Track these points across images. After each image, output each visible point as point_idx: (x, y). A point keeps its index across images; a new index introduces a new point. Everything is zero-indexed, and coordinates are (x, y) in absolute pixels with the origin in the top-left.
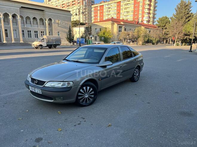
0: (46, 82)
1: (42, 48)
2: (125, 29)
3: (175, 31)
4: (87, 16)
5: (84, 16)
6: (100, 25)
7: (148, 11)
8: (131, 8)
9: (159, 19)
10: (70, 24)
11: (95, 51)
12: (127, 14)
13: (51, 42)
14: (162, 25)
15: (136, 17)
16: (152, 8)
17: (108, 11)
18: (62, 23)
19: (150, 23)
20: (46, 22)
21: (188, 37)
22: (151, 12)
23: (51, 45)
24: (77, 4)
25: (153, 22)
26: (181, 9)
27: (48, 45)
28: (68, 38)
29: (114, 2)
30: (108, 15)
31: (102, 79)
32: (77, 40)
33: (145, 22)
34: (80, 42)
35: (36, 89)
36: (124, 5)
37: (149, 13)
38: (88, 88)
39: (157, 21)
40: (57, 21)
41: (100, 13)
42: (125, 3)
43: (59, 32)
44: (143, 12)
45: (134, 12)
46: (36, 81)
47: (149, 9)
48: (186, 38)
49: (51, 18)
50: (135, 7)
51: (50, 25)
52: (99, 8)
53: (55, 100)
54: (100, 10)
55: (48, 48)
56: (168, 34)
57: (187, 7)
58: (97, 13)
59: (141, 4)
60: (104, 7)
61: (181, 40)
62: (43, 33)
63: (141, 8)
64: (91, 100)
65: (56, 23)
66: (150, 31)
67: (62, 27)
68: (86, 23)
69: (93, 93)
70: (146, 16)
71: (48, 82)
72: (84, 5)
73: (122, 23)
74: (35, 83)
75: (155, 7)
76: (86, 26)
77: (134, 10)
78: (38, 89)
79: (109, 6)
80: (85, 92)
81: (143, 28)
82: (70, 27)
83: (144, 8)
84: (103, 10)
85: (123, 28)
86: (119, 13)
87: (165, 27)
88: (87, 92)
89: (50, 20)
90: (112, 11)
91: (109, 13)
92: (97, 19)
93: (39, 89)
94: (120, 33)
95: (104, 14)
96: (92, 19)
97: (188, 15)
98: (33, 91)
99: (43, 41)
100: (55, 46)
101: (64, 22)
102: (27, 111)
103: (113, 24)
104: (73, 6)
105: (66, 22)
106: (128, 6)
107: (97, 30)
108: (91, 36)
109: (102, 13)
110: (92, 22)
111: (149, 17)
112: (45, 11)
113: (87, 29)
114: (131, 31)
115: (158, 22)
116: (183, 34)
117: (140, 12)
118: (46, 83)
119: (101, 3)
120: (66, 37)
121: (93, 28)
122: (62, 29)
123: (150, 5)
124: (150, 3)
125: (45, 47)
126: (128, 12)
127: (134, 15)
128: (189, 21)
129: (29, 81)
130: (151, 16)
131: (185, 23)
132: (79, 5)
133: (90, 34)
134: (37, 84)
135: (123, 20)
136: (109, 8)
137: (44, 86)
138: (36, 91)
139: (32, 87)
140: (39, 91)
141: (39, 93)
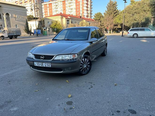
0: (54, 56)
1: (4, 39)
2: (72, 22)
3: (108, 23)
4: (38, 12)
5: (36, 12)
6: (51, 19)
7: (86, 9)
8: (74, 6)
9: (95, 14)
10: (27, 18)
12: (71, 11)
13: (12, 33)
14: (97, 19)
15: (78, 13)
16: (89, 6)
17: (56, 8)
18: (19, 17)
19: (88, 18)
20: (4, 16)
21: (117, 27)
22: (89, 9)
23: (12, 36)
24: (29, 2)
25: (91, 17)
26: (110, 7)
27: (9, 36)
28: (25, 29)
29: (60, 1)
30: (57, 11)
32: (34, 31)
33: (85, 17)
34: (37, 33)
36: (68, 4)
37: (87, 10)
38: (86, 59)
39: (94, 15)
40: (14, 16)
41: (49, 10)
42: (69, 2)
43: (16, 25)
44: (83, 9)
45: (76, 9)
47: (87, 7)
48: (115, 28)
49: (8, 13)
50: (76, 5)
51: (8, 19)
52: (48, 6)
53: (64, 71)
54: (49, 7)
55: (9, 38)
56: (102, 26)
57: (114, 6)
58: (47, 9)
59: (81, 3)
60: (53, 5)
61: (112, 29)
62: (2, 26)
63: (81, 6)
64: (88, 69)
65: (14, 17)
66: (90, 24)
67: (19, 20)
68: (39, 18)
69: (89, 63)
70: (85, 12)
71: (56, 56)
72: (35, 2)
73: (69, 17)
74: (42, 58)
75: (91, 6)
76: (40, 20)
77: (76, 7)
78: (46, 63)
79: (57, 4)
81: (84, 21)
82: (26, 20)
83: (83, 6)
84: (51, 7)
85: (70, 21)
86: (64, 10)
87: (100, 21)
88: (84, 63)
89: (7, 14)
90: (59, 8)
91: (57, 10)
92: (47, 14)
93: (48, 63)
94: (68, 25)
95: (53, 10)
96: (43, 14)
97: (115, 11)
98: (40, 66)
99: (4, 32)
100: (16, 37)
101: (20, 16)
102: (37, 84)
103: (62, 18)
104: (25, 3)
105: (22, 17)
106: (71, 5)
107: (49, 23)
108: (45, 28)
109: (51, 9)
110: (44, 17)
111: (88, 13)
112: (2, 7)
113: (41, 23)
114: (76, 24)
115: (95, 17)
116: (113, 25)
117: (81, 9)
119: (49, 2)
120: (24, 29)
121: (46, 22)
122: (20, 22)
123: (87, 4)
124: (88, 3)
125: (6, 38)
126: (72, 9)
127: (77, 11)
128: (116, 15)
129: (33, 58)
130: (89, 12)
131: (114, 17)
132: (30, 2)
133: (44, 26)
134: (44, 59)
135: (69, 15)
136: (56, 6)
137: (53, 60)
138: (44, 65)
139: (38, 63)
140: (48, 65)
141: (47, 66)
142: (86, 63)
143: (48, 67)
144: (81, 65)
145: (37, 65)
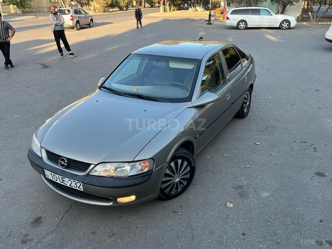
0: (91, 164)
11: (173, 65)
31: (200, 135)
35: (66, 180)
38: (180, 161)
46: (63, 160)
53: (117, 202)
64: (185, 183)
69: (188, 169)
71: (96, 165)
74: (62, 165)
78: (72, 180)
80: (173, 172)
88: (177, 171)
93: (77, 182)
98: (59, 182)
118: (92, 166)
129: (41, 158)
134: (67, 167)
137: (88, 174)
138: (68, 182)
139: (53, 174)
140: (76, 184)
141: (74, 187)
142: (180, 171)
143: (77, 188)
144: (168, 171)
145: (50, 178)
